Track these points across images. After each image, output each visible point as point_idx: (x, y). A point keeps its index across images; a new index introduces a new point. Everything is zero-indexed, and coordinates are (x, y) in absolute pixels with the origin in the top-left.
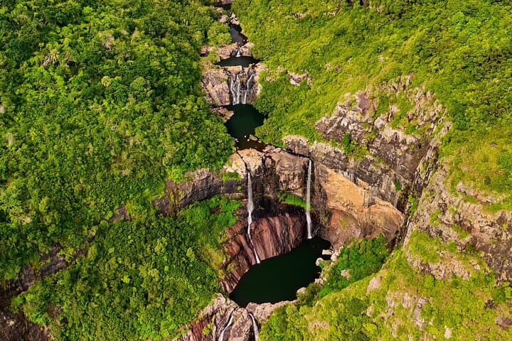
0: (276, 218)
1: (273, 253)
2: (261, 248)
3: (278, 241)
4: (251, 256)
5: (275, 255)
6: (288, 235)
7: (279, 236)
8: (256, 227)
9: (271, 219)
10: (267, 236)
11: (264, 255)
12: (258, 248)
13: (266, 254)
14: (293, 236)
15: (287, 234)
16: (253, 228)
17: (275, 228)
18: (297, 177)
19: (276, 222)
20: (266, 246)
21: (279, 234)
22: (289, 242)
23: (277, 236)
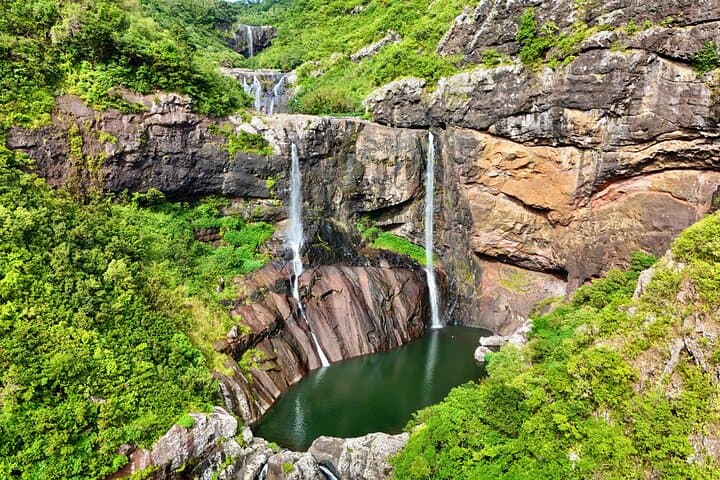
0: (360, 270)
1: (361, 348)
2: (330, 331)
3: (371, 320)
4: (305, 346)
5: (366, 350)
6: (392, 309)
7: (372, 307)
8: (314, 282)
9: (347, 270)
10: (341, 304)
11: (337, 350)
12: (322, 331)
13: (342, 347)
14: (402, 313)
15: (388, 304)
16: (307, 283)
17: (361, 291)
18: (403, 170)
19: (362, 276)
20: (342, 329)
21: (370, 302)
22: (395, 325)
23: (366, 309)
